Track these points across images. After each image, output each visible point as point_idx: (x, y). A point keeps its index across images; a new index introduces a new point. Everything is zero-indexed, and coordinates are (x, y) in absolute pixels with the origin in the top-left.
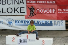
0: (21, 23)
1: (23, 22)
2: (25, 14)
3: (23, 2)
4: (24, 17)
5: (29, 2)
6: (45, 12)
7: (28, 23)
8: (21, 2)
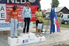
0: (2, 26)
1: (4, 24)
2: (5, 18)
3: (3, 9)
4: (5, 21)
5: (8, 9)
6: (20, 17)
7: (8, 25)
8: (1, 9)
